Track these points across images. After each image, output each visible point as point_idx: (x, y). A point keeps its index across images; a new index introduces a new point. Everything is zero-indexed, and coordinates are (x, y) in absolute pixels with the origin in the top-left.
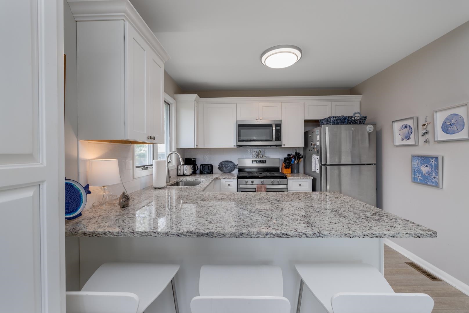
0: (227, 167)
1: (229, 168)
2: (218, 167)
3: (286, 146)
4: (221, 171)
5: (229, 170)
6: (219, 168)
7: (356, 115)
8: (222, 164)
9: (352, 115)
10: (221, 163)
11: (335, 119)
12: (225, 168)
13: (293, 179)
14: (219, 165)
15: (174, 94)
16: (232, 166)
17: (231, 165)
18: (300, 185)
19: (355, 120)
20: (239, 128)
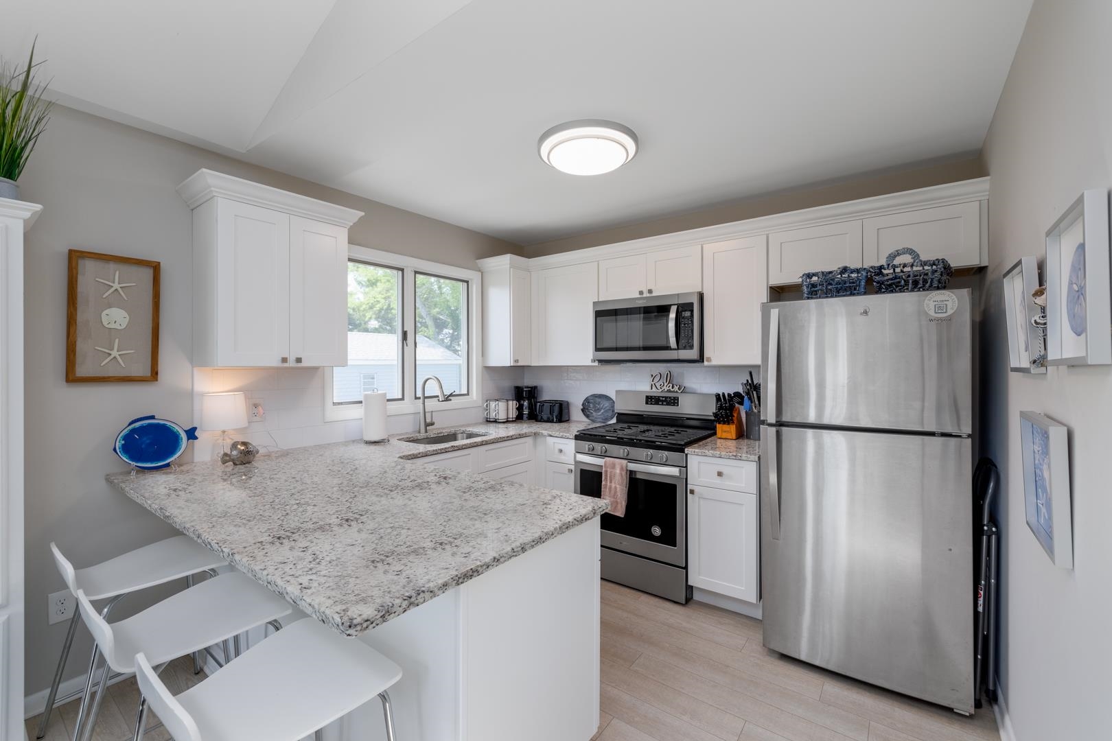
0: (599, 410)
1: (602, 411)
2: (582, 407)
3: (714, 362)
4: (587, 416)
5: (602, 416)
6: (583, 410)
7: (897, 261)
8: (589, 402)
9: (883, 262)
10: (587, 400)
11: (815, 278)
12: (595, 411)
13: (700, 454)
14: (583, 405)
15: (478, 259)
16: (608, 408)
17: (607, 404)
18: (720, 474)
19: (896, 278)
20: (598, 318)
